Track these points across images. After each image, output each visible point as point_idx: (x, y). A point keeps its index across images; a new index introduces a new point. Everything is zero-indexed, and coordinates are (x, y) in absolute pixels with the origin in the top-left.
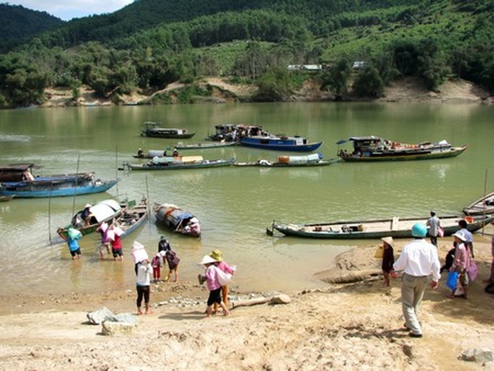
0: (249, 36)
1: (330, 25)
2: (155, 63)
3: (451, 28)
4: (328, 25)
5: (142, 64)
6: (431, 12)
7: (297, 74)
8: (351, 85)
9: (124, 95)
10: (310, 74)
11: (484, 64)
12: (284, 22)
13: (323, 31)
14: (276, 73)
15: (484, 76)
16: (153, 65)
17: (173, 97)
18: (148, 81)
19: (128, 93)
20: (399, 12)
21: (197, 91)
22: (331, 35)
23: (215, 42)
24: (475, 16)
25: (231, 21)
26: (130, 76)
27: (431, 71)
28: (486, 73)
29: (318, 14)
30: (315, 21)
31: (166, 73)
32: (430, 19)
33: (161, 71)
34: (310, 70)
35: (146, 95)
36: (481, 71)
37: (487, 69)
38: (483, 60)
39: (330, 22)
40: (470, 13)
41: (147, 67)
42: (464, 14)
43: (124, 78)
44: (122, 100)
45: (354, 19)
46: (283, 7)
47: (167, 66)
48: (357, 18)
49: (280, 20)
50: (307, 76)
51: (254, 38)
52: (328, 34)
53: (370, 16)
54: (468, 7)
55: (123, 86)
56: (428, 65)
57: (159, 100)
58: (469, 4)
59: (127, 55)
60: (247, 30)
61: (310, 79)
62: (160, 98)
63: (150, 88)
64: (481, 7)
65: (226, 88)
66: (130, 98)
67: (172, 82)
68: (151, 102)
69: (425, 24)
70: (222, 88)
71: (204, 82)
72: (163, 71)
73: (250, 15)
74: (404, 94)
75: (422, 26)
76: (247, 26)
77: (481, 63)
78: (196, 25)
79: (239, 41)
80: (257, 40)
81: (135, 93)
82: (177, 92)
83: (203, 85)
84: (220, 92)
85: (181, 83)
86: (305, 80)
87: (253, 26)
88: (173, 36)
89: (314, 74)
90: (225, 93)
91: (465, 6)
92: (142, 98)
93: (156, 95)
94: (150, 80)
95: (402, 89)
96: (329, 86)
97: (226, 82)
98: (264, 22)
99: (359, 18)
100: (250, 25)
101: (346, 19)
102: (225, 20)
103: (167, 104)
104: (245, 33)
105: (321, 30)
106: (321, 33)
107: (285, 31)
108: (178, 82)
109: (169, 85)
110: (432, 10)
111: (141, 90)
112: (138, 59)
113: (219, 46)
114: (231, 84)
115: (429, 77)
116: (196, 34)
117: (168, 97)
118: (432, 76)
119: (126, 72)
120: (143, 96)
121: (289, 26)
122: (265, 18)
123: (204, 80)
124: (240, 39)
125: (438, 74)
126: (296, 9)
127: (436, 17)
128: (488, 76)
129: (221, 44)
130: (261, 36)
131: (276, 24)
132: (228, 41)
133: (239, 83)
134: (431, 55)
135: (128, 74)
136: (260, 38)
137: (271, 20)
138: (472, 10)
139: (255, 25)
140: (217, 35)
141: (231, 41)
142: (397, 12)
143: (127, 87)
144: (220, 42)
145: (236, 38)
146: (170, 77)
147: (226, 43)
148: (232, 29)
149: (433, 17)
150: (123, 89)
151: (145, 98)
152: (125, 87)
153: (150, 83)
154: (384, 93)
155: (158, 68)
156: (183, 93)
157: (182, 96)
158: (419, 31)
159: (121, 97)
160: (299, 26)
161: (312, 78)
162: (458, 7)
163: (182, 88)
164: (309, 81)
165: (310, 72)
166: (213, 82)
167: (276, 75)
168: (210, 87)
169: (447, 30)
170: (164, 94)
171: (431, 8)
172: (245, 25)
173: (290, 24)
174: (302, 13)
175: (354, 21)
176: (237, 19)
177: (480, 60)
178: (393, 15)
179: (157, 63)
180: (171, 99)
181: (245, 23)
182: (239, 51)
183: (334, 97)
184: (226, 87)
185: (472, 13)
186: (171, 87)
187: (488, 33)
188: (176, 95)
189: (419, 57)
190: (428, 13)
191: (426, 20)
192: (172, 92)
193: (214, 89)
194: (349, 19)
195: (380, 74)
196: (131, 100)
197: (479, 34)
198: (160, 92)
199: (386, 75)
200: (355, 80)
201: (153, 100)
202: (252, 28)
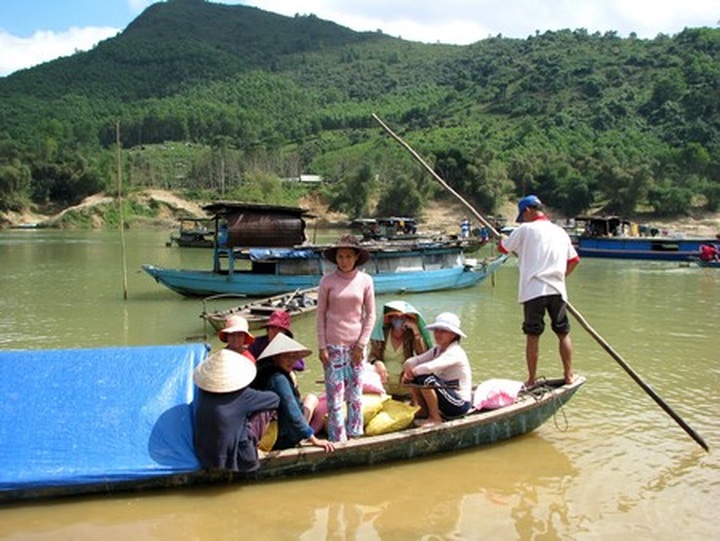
0: (188, 136)
1: (305, 126)
2: (61, 163)
3: (486, 134)
4: (302, 125)
5: (40, 164)
6: (451, 112)
7: (289, 188)
8: (376, 204)
9: (10, 213)
10: (308, 188)
11: (556, 179)
12: (240, 117)
13: (296, 134)
14: (262, 184)
15: (560, 195)
16: (58, 168)
17: (95, 217)
18: (48, 192)
19: (17, 209)
20: (403, 112)
21: (134, 208)
22: (307, 140)
23: (137, 144)
24: (514, 119)
25: (162, 112)
26: (21, 181)
27: (490, 185)
28: (562, 191)
29: (285, 111)
30: (283, 119)
31: (81, 179)
32: (452, 121)
33: (73, 177)
34: (307, 182)
35: (45, 214)
36: (553, 189)
37: (562, 186)
38: (555, 173)
39: (304, 121)
40: (506, 117)
41: (47, 171)
42: (498, 116)
43: (11, 184)
44: (7, 220)
45: (338, 118)
46: (236, 97)
47: (82, 169)
48: (343, 117)
49: (235, 114)
50: (304, 191)
51: (196, 138)
52: (304, 139)
53: (362, 115)
54: (501, 108)
55: (9, 198)
56: (483, 177)
57: (72, 220)
58: (502, 105)
59: (14, 147)
60: (186, 127)
61: (308, 196)
62: (75, 217)
63: (51, 204)
64: (519, 109)
65: (180, 206)
66: (21, 218)
67: (90, 194)
68: (61, 224)
69: (448, 127)
70: (173, 206)
71: (146, 195)
72: (76, 176)
73: (188, 105)
74: (451, 219)
75: (444, 129)
76: (186, 120)
77: (553, 177)
78: (106, 116)
79: (174, 143)
80: (202, 142)
81: (28, 210)
82: (102, 209)
83: (143, 201)
84: (171, 212)
85: (107, 195)
86: (301, 196)
87: (196, 122)
88: (74, 129)
89: (313, 188)
90: (179, 212)
91: (497, 106)
92: (39, 218)
93: (67, 213)
94: (51, 190)
95: (447, 212)
96: (345, 205)
97: (179, 196)
98: (212, 117)
99: (347, 118)
100: (191, 121)
101: (328, 118)
102: (151, 111)
103: (86, 228)
104: (182, 131)
105: (293, 132)
106: (294, 137)
107: (244, 131)
108: (103, 193)
109: (88, 199)
110: (451, 110)
111: (36, 206)
112: (33, 155)
113: (143, 149)
114: (187, 200)
115: (487, 193)
116: (105, 130)
117: (87, 217)
118: (491, 194)
119: (15, 175)
120: (41, 216)
121: (249, 123)
122: (212, 111)
123: (145, 192)
124: (175, 140)
125: (499, 191)
126: (254, 101)
127: (461, 118)
128: (566, 196)
129: (146, 146)
130: (207, 137)
131: (229, 120)
132: (157, 143)
133: (199, 198)
134: (487, 164)
135: (19, 178)
136: (205, 140)
137: (221, 114)
138: (507, 113)
139: (198, 119)
140: (140, 132)
141: (161, 142)
142: (399, 112)
143: (15, 199)
144: (143, 143)
145: (169, 139)
146: (90, 187)
147: (154, 145)
148: (161, 124)
149: (456, 118)
150: (9, 202)
151: (46, 218)
152: (13, 197)
153: (50, 196)
154: (423, 217)
155: (67, 171)
156: (112, 211)
157: (112, 217)
158: (442, 136)
159: (5, 216)
160: (262, 125)
161: (311, 194)
162: (488, 107)
163: (111, 204)
164: (306, 198)
165: (306, 185)
166: (159, 195)
167: (261, 187)
168: (154, 204)
169: (482, 135)
170: (81, 212)
171: (449, 108)
172: (183, 119)
173: (250, 120)
174: (263, 107)
175: (339, 122)
176: (170, 111)
177: (552, 173)
178: (394, 116)
179: (65, 164)
180: (93, 220)
181: (183, 116)
182: (176, 156)
183: (350, 223)
184: (180, 204)
185: (509, 115)
186: (92, 201)
187: (542, 141)
188: (101, 214)
189: (470, 167)
190: (447, 113)
191: (447, 121)
192: (95, 210)
193: (162, 207)
194: (333, 118)
195: (418, 188)
196: (22, 221)
197: (529, 141)
198: (74, 208)
199: (426, 190)
200: (382, 197)
201: (64, 220)
202: (193, 124)
